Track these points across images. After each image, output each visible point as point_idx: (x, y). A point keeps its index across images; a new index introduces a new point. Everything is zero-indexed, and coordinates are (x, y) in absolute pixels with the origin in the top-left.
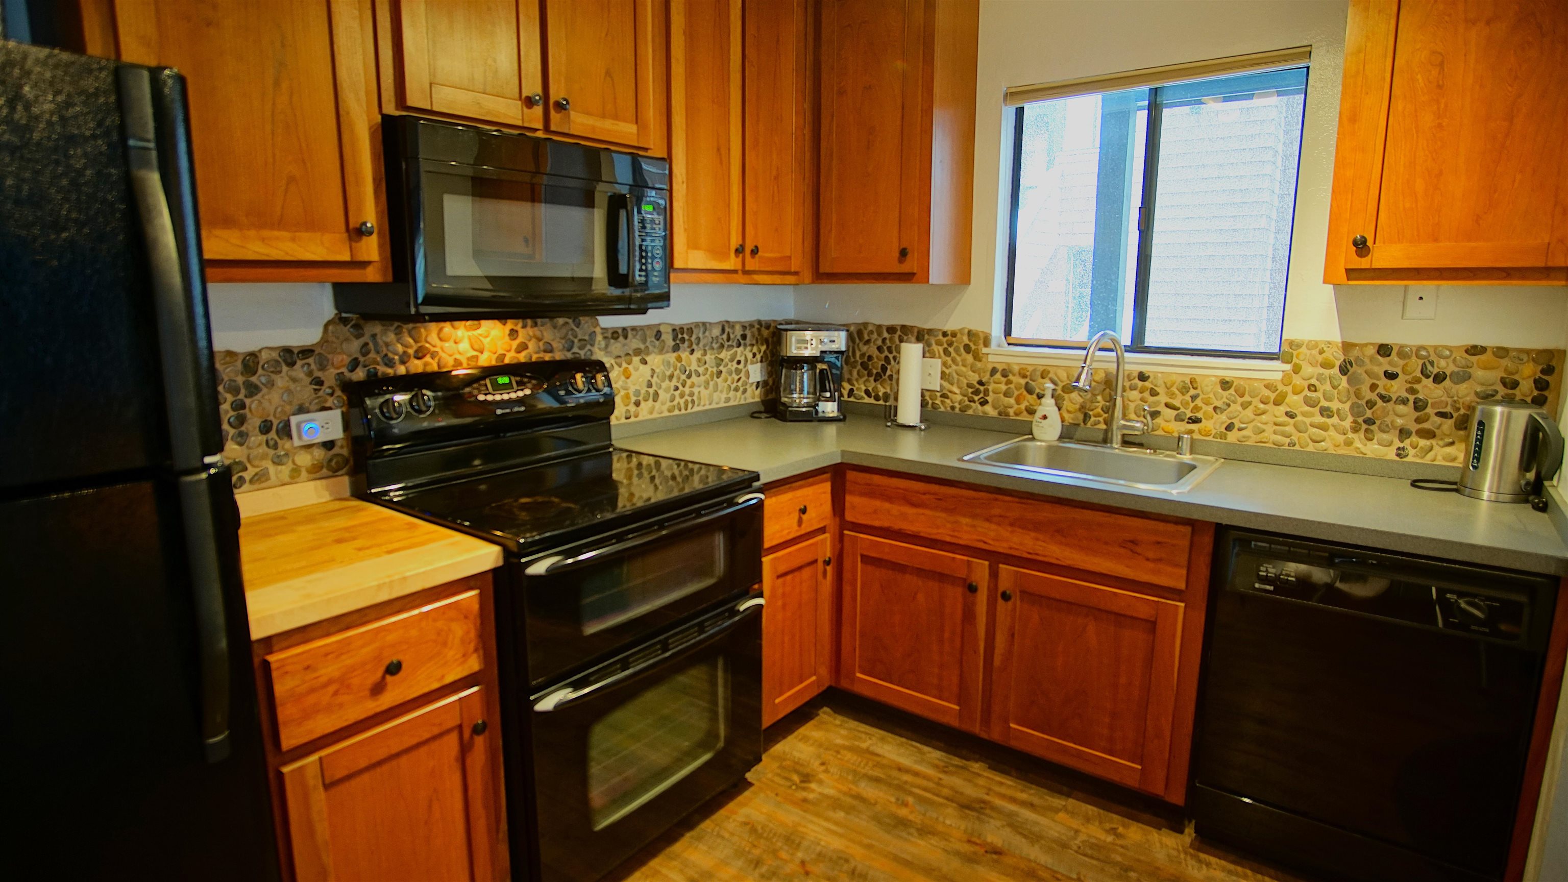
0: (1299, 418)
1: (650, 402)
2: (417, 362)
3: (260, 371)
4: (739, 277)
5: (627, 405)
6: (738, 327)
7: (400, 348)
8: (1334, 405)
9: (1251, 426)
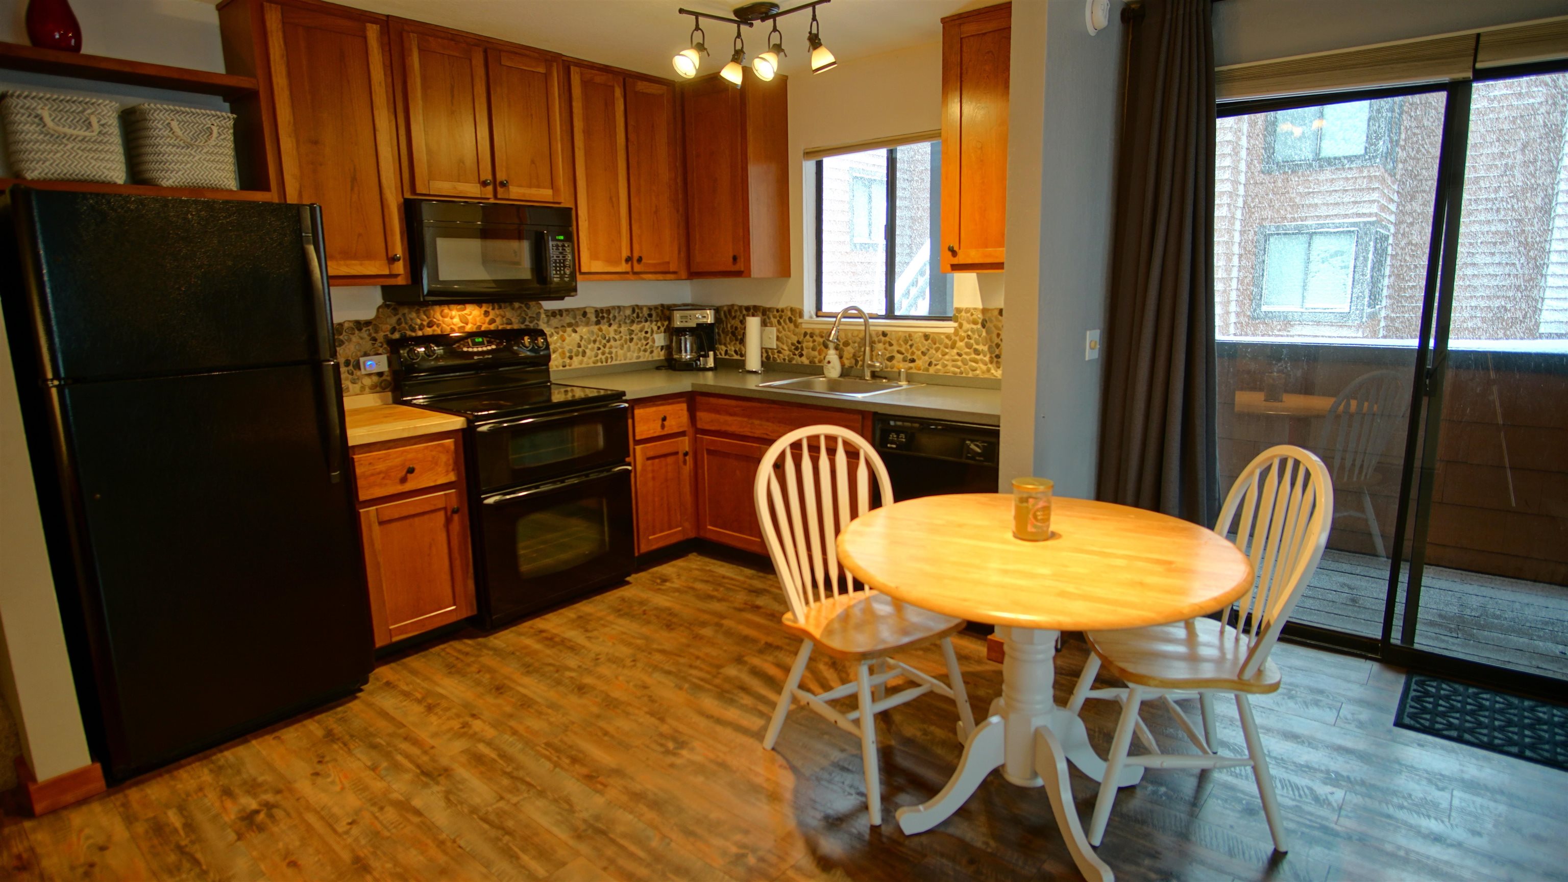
0: (964, 356)
1: (580, 357)
2: (428, 329)
3: (344, 333)
4: (630, 276)
5: (564, 358)
6: (645, 309)
7: (419, 321)
8: (980, 347)
9: (940, 363)
